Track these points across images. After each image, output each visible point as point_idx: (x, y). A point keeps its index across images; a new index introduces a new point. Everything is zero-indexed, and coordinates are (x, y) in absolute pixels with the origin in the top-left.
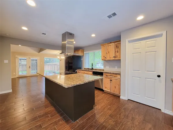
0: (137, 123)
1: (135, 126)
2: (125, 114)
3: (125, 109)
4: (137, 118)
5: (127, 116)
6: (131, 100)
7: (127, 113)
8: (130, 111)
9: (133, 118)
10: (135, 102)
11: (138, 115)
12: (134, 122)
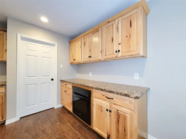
0: (51, 131)
1: (51, 135)
2: (32, 135)
3: (26, 131)
4: (46, 128)
5: (37, 135)
6: (23, 117)
7: (33, 133)
8: (35, 128)
9: (43, 131)
10: (31, 116)
11: (44, 124)
12: (47, 133)
